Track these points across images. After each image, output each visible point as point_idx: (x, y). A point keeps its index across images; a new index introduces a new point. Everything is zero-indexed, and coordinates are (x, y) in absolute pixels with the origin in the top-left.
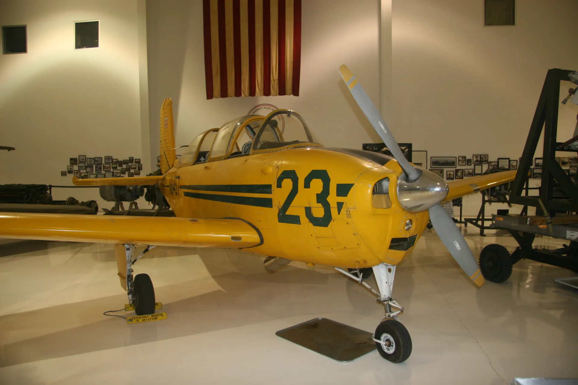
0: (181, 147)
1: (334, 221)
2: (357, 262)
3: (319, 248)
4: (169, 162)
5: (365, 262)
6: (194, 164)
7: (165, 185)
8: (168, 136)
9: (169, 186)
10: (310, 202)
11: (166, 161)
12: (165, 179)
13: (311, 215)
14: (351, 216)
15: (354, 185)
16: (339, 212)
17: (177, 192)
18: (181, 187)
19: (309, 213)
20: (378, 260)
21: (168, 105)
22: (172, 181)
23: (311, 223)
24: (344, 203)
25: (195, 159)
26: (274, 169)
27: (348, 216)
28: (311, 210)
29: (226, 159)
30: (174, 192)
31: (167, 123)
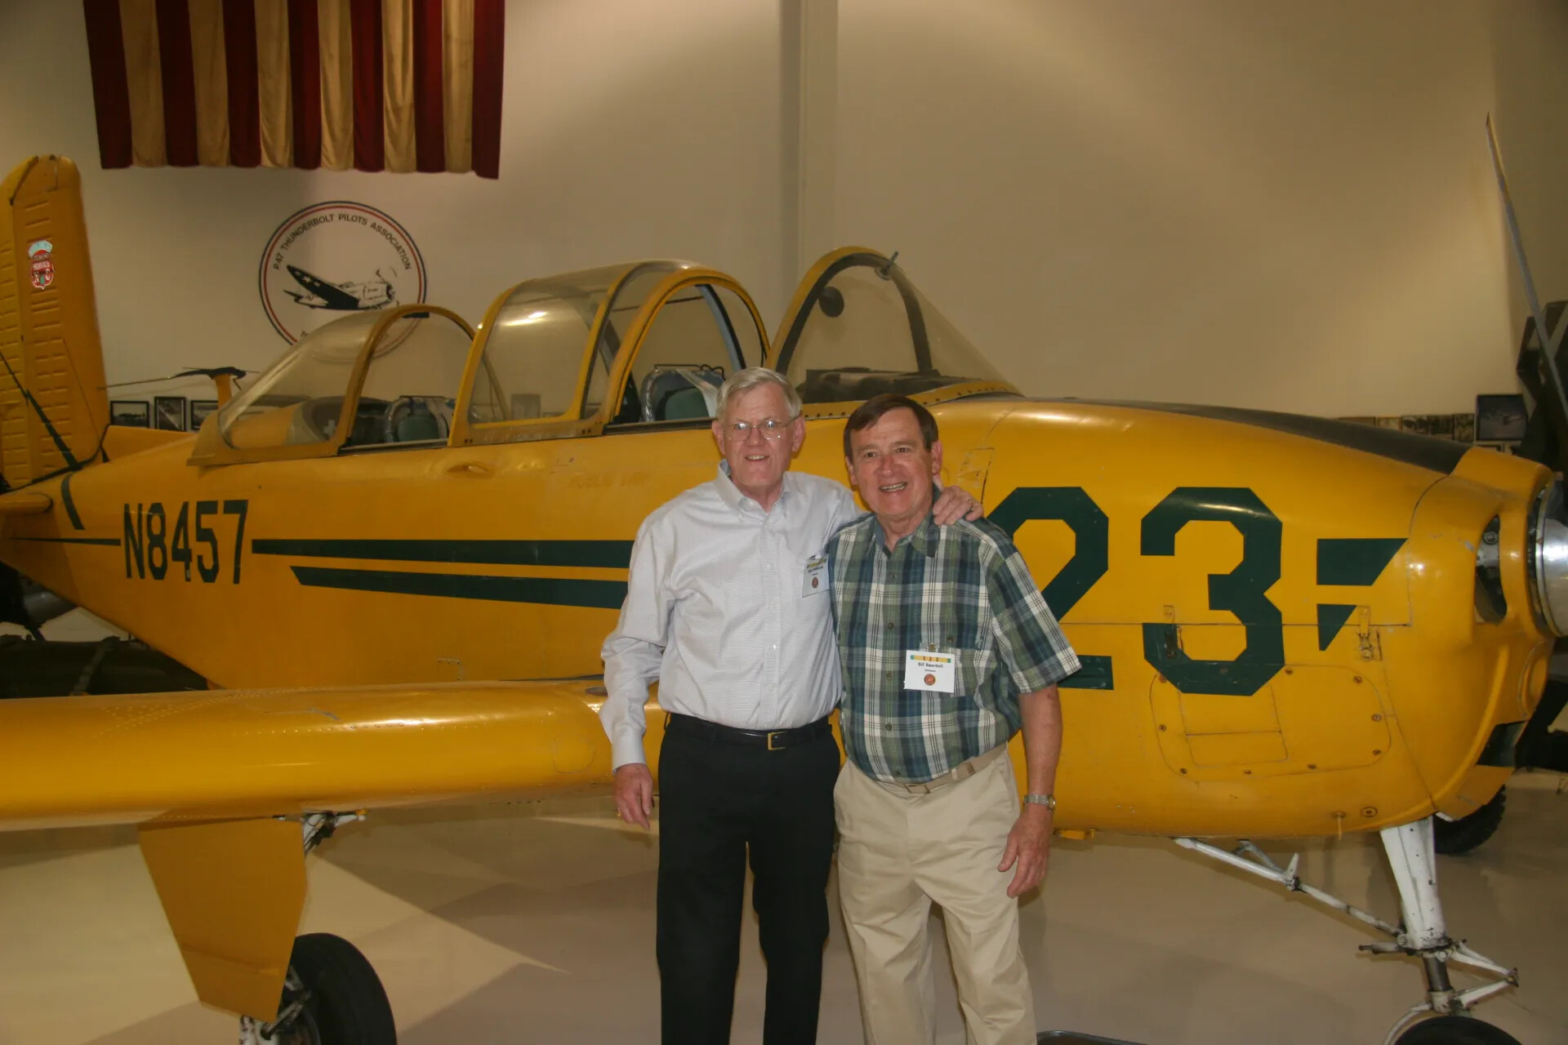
0: (177, 376)
1: (1293, 675)
2: (1334, 816)
3: (1183, 771)
4: (64, 438)
5: (1370, 812)
6: (341, 452)
7: (64, 536)
8: (58, 325)
9: (116, 542)
10: (1171, 607)
11: (46, 431)
12: (60, 510)
13: (1175, 653)
14: (1381, 655)
15: (1405, 546)
16: (1324, 642)
17: (216, 568)
18: (262, 547)
19: (1166, 646)
20: (1427, 802)
21: (56, 188)
22: (156, 520)
23: (1168, 683)
24: (1354, 607)
25: (341, 430)
26: (959, 479)
27: (1367, 655)
28: (1178, 634)
29: (595, 436)
30: (187, 567)
31: (46, 265)
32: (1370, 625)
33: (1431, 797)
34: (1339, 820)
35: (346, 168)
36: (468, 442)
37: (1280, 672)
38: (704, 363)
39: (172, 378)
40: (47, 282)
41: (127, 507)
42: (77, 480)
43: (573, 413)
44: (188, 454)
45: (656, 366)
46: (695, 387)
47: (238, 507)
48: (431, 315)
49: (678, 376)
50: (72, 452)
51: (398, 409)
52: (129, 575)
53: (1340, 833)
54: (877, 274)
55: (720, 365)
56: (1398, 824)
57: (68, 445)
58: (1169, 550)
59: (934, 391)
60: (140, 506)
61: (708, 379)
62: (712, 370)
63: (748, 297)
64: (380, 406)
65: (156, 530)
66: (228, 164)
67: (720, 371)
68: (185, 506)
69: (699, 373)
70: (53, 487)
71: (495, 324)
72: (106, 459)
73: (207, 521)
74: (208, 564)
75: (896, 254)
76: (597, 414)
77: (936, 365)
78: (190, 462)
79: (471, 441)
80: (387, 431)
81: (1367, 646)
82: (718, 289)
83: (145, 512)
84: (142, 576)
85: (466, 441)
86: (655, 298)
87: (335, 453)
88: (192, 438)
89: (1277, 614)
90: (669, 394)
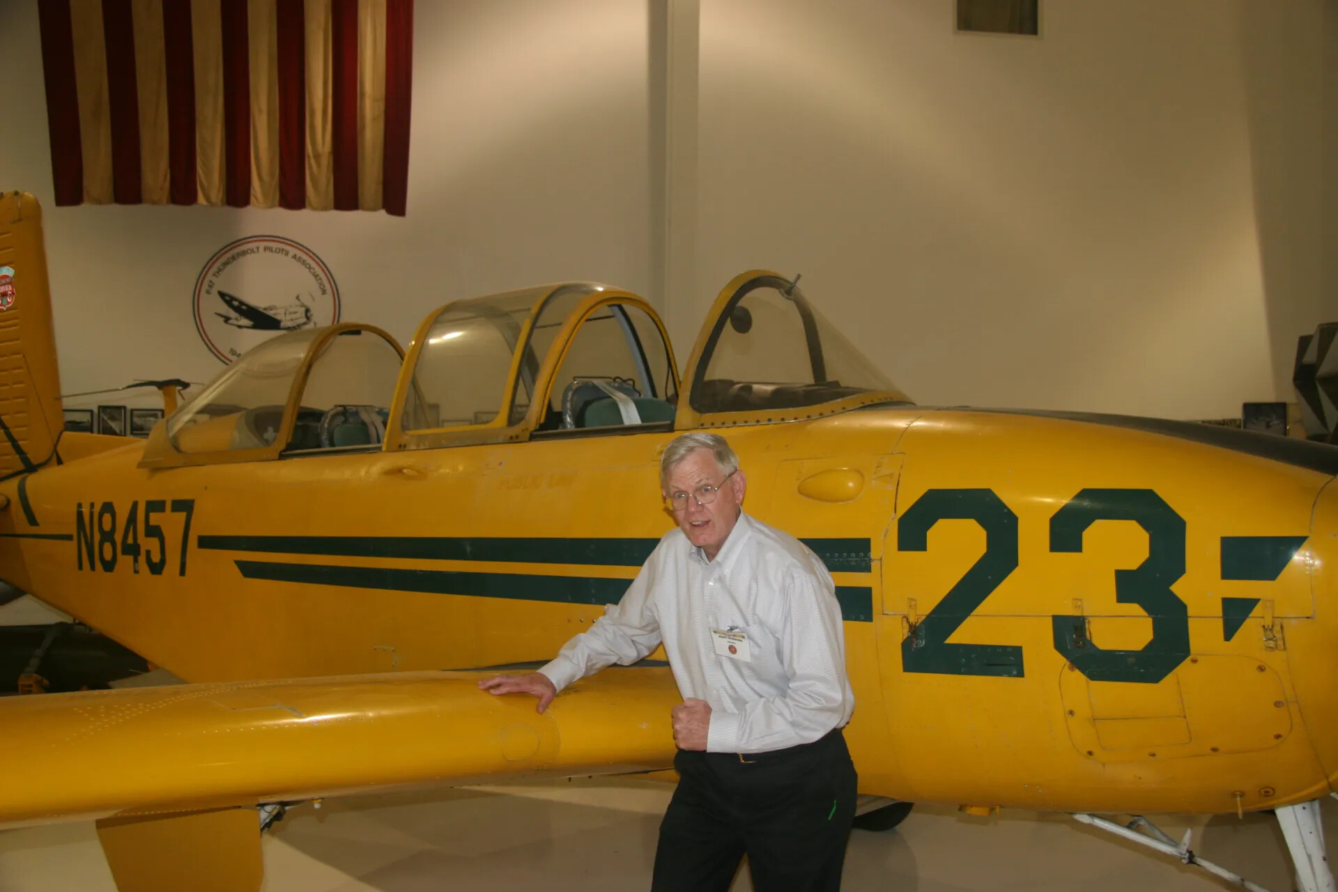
0: (129, 387)
1: (1198, 663)
2: (1234, 795)
3: (1090, 753)
4: (21, 443)
5: (1268, 792)
6: (282, 456)
7: (19, 532)
8: (18, 342)
9: (69, 537)
10: (1081, 600)
11: (4, 437)
12: (16, 507)
13: (1084, 643)
14: (1284, 644)
15: (1305, 544)
16: (1230, 631)
17: (163, 561)
18: (207, 542)
19: (1074, 636)
20: (1323, 784)
21: (20, 220)
22: (107, 518)
23: (1077, 670)
24: (1257, 601)
25: (284, 435)
26: (873, 481)
27: (1271, 645)
28: (1087, 626)
29: (521, 442)
30: (136, 561)
31: (8, 288)
32: (1273, 617)
33: (1327, 778)
34: (1238, 799)
35: (272, 206)
36: (402, 448)
37: (1184, 662)
38: (617, 375)
39: (123, 389)
40: (8, 303)
41: (80, 505)
42: (32, 481)
43: (501, 420)
44: (138, 456)
45: (575, 378)
46: (610, 397)
47: (185, 506)
48: (363, 332)
49: (595, 388)
50: (28, 455)
51: (334, 416)
52: (80, 567)
53: (1240, 812)
54: (783, 295)
55: (630, 377)
56: (1293, 803)
57: (24, 449)
58: (1077, 547)
59: (839, 400)
60: (92, 505)
61: (620, 389)
62: (624, 381)
63: (656, 315)
64: (317, 415)
65: (107, 527)
66: (168, 203)
67: (631, 382)
68: (135, 505)
69: (612, 384)
70: (11, 487)
71: (426, 341)
72: (60, 462)
73: (155, 518)
74: (156, 558)
75: (799, 277)
76: (523, 422)
77: (830, 378)
78: (140, 465)
79: (405, 446)
80: (324, 437)
81: (1271, 636)
82: (627, 307)
83: (97, 509)
84: (93, 568)
85: (400, 446)
86: (574, 319)
87: (277, 457)
88: (142, 443)
89: (1183, 607)
90: (587, 404)
